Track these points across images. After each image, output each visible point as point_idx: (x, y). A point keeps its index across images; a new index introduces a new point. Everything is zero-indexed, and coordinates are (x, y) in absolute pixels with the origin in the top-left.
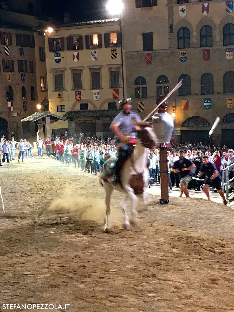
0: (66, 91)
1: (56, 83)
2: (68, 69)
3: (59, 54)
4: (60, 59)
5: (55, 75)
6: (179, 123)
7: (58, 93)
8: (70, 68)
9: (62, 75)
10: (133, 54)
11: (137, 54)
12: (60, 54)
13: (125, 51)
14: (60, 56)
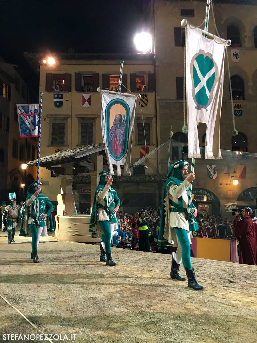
0: (69, 146)
1: (52, 135)
2: (73, 116)
3: (60, 95)
4: (63, 102)
5: (53, 124)
6: (233, 196)
7: (56, 149)
8: (76, 115)
9: (64, 124)
10: (170, 103)
11: (176, 102)
12: (62, 95)
13: (159, 98)
14: (62, 98)
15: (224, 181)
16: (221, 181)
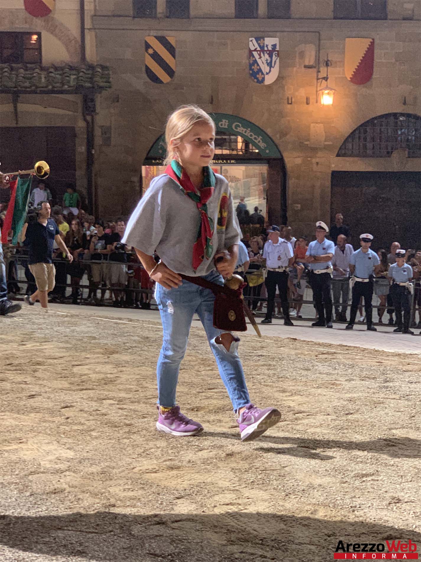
6: (327, 139)
15: (302, 93)
16: (289, 91)
